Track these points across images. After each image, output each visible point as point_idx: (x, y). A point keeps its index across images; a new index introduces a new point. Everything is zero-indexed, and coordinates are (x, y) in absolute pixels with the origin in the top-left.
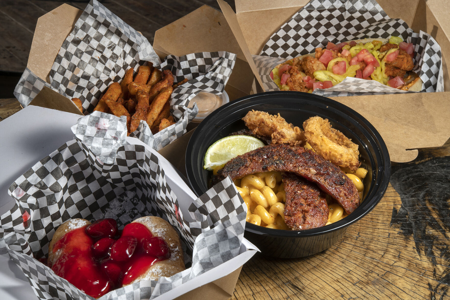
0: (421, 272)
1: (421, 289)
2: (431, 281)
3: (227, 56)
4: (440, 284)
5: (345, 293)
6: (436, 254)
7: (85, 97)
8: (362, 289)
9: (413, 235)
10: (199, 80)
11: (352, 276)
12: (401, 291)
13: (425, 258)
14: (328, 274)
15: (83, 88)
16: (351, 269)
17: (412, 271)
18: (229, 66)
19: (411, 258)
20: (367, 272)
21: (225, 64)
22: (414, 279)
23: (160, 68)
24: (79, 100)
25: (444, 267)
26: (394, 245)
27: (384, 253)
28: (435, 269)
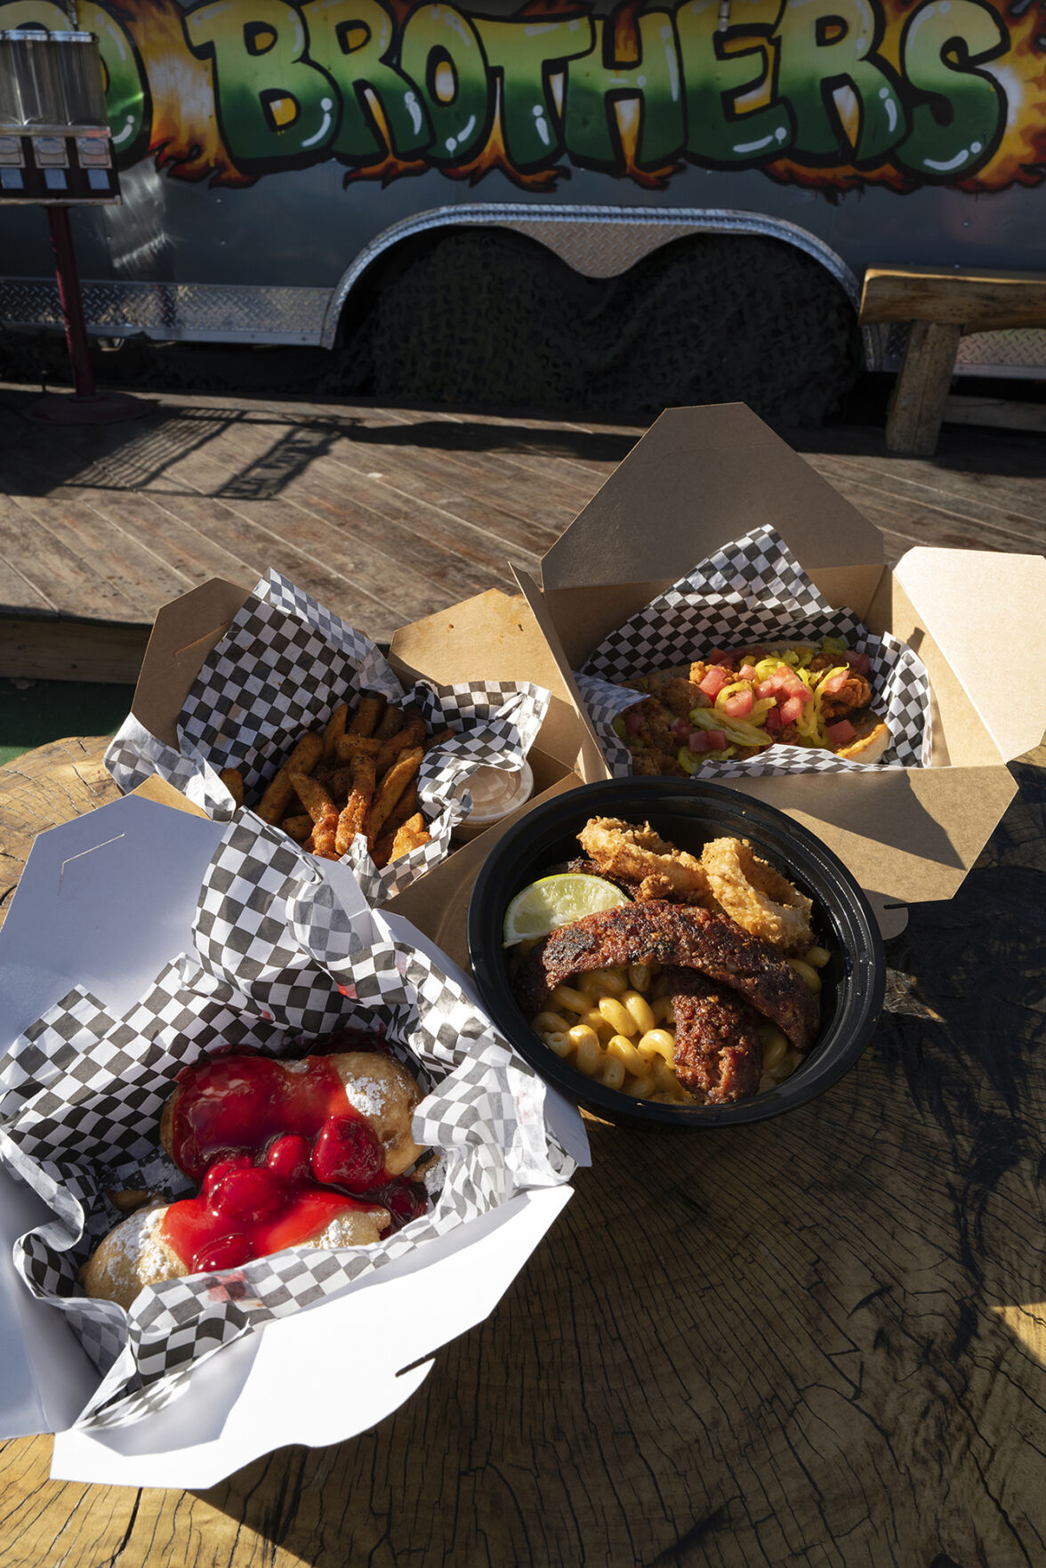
0: (928, 1155)
1: (937, 1197)
2: (951, 1177)
3: (532, 693)
4: (970, 1183)
5: (790, 1214)
6: (951, 1109)
7: (251, 764)
8: (821, 1201)
9: (900, 1062)
10: (476, 735)
11: (799, 1170)
12: (898, 1205)
13: (931, 1119)
14: (751, 1165)
15: (247, 748)
16: (795, 1151)
17: (911, 1152)
18: (536, 712)
19: (907, 1121)
20: (827, 1158)
21: (528, 704)
22: (918, 1172)
23: (401, 705)
24: (237, 772)
25: (972, 1140)
26: (868, 1088)
27: (854, 1109)
28: (954, 1145)
